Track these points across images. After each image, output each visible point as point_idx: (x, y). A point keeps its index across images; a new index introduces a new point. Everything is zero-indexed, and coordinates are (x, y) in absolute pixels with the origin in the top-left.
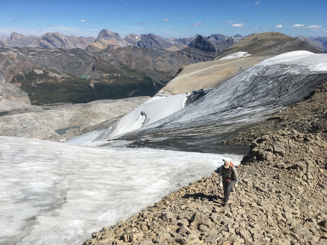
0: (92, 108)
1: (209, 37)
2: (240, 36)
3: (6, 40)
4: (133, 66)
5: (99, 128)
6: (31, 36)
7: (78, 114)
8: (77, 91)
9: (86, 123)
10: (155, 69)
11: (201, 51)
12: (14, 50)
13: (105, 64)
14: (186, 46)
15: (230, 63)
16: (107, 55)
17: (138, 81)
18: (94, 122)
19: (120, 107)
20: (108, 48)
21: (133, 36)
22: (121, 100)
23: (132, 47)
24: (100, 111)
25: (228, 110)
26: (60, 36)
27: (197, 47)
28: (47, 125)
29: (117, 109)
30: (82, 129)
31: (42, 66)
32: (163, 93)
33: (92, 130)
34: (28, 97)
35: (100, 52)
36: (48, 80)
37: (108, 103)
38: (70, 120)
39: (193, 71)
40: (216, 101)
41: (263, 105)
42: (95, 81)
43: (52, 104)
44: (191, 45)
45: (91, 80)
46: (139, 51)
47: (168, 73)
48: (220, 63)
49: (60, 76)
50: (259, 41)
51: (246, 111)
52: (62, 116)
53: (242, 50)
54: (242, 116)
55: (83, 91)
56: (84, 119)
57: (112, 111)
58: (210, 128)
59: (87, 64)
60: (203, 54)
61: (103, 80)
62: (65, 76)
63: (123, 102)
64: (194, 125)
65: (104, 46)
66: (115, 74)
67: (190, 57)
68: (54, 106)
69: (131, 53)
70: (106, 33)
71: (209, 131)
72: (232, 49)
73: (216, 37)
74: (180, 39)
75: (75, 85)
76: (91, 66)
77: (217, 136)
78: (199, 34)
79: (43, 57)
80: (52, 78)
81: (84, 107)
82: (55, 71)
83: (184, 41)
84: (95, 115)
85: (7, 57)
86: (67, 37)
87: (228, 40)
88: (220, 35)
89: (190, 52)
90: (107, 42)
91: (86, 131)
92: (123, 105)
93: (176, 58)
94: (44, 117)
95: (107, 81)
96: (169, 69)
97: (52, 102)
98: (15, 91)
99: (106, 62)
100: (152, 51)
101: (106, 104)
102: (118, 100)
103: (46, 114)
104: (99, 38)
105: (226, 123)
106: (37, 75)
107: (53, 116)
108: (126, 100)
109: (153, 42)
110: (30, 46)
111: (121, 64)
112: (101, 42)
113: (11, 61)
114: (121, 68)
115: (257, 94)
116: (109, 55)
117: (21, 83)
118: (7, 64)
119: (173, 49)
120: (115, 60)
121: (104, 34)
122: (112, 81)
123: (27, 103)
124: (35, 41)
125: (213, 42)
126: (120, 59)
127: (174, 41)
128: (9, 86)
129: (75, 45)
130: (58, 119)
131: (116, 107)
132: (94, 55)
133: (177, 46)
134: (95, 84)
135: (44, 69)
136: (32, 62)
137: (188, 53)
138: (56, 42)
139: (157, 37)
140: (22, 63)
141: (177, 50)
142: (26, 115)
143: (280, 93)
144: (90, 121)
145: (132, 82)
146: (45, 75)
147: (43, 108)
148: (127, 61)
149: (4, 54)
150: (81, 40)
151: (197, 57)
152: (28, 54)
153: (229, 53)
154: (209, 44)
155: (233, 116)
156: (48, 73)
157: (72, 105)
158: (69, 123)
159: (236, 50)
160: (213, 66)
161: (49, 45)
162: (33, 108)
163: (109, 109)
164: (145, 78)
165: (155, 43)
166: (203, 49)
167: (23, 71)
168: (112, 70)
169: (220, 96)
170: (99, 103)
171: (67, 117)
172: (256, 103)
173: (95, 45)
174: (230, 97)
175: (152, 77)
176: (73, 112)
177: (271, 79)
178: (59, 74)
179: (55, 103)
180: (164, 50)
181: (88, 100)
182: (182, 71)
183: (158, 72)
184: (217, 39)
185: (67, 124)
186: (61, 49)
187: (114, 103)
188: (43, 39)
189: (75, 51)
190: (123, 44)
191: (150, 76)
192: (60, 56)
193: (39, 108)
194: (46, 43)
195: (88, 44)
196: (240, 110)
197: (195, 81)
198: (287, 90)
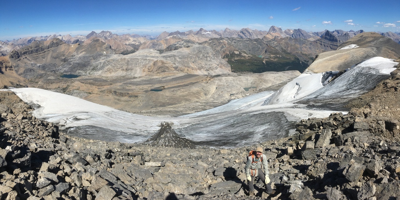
0: (264, 76)
1: (333, 32)
2: (353, 31)
3: (222, 33)
4: (289, 50)
5: (268, 90)
6: (234, 30)
7: (256, 80)
8: (256, 65)
9: (261, 85)
10: (301, 52)
11: (328, 41)
12: (226, 39)
13: (273, 49)
14: (319, 38)
15: (346, 52)
16: (274, 43)
17: (291, 60)
18: (265, 85)
19: (280, 77)
20: (275, 38)
21: (289, 30)
22: (281, 72)
23: (289, 38)
24: (268, 79)
25: (345, 90)
26: (249, 30)
27: (326, 38)
28: (239, 85)
29: (279, 78)
30: (258, 89)
31: (239, 49)
32: (308, 71)
33: (264, 91)
34: (230, 67)
35: (270, 41)
36: (241, 58)
37: (273, 74)
38: (252, 83)
39: (325, 58)
40: (340, 85)
41: (359, 89)
42: (267, 60)
43: (242, 72)
44: (322, 37)
45: (264, 58)
46: (292, 40)
47: (309, 55)
48: (340, 52)
49: (247, 56)
50: (364, 38)
51: (353, 92)
52: (247, 80)
53: (354, 44)
54: (351, 94)
55: (259, 65)
56: (259, 83)
57: (275, 79)
58: (339, 99)
59: (263, 48)
60: (330, 43)
61: (271, 59)
62: (250, 56)
63: (282, 73)
64: (332, 97)
65: (272, 37)
66: (278, 55)
67: (321, 45)
68: (243, 73)
69: (288, 41)
70: (274, 28)
71: (338, 101)
72: (348, 42)
73: (338, 32)
74: (315, 33)
75: (255, 61)
76: (265, 50)
77: (342, 103)
78: (327, 30)
79: (240, 44)
80: (243, 56)
81: (260, 75)
82: (245, 53)
83: (317, 34)
84: (265, 81)
85: (223, 43)
86: (253, 31)
87: (345, 34)
88: (341, 31)
89: (321, 42)
90: (275, 34)
91: (261, 91)
92: (282, 75)
93: (313, 46)
94: (238, 80)
95: (273, 59)
96: (309, 52)
97: (242, 71)
98: (225, 63)
99: (273, 47)
100: (300, 41)
101: (272, 75)
102: (279, 72)
103: (239, 78)
104: (269, 31)
105: (345, 97)
106: (235, 54)
107: (242, 79)
108: (284, 73)
109: (301, 34)
110: (233, 36)
111: (282, 49)
112: (271, 34)
113: (224, 46)
114: (282, 51)
115: (358, 83)
116: (275, 43)
117: (227, 59)
118: (223, 47)
119: (312, 39)
120: (278, 46)
121: (273, 29)
122: (276, 60)
123: (230, 71)
124: (236, 33)
125: (336, 35)
126: (281, 45)
127: (312, 34)
128: (222, 61)
129: (257, 36)
130: (245, 81)
131: (278, 77)
132: (267, 43)
133: (313, 37)
134: (266, 61)
135: (240, 51)
136: (234, 47)
137: (320, 42)
138: (247, 34)
139: (302, 31)
140: (230, 47)
141: (313, 40)
142: (229, 78)
143: (366, 83)
144: (262, 84)
145: (288, 61)
146: (239, 55)
147: (237, 75)
148: (285, 47)
149: (221, 41)
150: (260, 33)
151: (326, 45)
152: (232, 42)
153: (346, 45)
154: (333, 37)
155: (347, 94)
156: (242, 54)
157: (253, 74)
158: (251, 85)
159: (350, 43)
160: (337, 54)
161: (243, 36)
162: (232, 74)
163: (274, 78)
164: (295, 58)
165: (302, 35)
166: (330, 40)
167: (229, 52)
168: (276, 53)
169: (342, 82)
170: (268, 73)
171: (250, 81)
172: (357, 88)
173: (268, 36)
174: (346, 83)
175: (299, 58)
176: (253, 78)
177: (364, 75)
178: (247, 54)
179: (243, 71)
180: (307, 40)
181: (261, 71)
182: (318, 57)
183: (303, 55)
184: (338, 33)
185: (250, 85)
186: (249, 39)
187: (277, 74)
188: (241, 32)
189: (256, 40)
190: (283, 36)
191: (298, 57)
192: (248, 43)
193: (235, 74)
194: (241, 34)
195: (264, 35)
196: (350, 91)
197: (326, 64)
198: (369, 82)
